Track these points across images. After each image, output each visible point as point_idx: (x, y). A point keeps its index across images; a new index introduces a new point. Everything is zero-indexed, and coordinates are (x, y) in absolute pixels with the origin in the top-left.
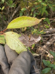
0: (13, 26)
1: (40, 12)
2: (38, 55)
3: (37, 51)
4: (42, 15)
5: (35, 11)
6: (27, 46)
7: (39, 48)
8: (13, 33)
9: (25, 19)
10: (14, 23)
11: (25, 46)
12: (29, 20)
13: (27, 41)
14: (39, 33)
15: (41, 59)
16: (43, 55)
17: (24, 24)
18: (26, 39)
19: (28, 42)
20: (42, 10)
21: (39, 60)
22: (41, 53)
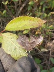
0: (12, 27)
1: (50, 5)
2: (47, 50)
3: (45, 46)
4: (52, 9)
5: (45, 4)
6: (27, 49)
7: (47, 43)
8: (11, 35)
9: (26, 19)
10: (14, 24)
11: (25, 49)
12: (30, 20)
13: (27, 43)
14: (48, 28)
15: (49, 55)
16: (51, 50)
17: (25, 25)
18: (25, 40)
19: (28, 45)
20: (52, 4)
21: (48, 55)
22: (50, 48)
